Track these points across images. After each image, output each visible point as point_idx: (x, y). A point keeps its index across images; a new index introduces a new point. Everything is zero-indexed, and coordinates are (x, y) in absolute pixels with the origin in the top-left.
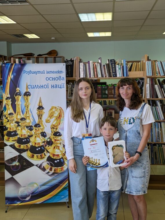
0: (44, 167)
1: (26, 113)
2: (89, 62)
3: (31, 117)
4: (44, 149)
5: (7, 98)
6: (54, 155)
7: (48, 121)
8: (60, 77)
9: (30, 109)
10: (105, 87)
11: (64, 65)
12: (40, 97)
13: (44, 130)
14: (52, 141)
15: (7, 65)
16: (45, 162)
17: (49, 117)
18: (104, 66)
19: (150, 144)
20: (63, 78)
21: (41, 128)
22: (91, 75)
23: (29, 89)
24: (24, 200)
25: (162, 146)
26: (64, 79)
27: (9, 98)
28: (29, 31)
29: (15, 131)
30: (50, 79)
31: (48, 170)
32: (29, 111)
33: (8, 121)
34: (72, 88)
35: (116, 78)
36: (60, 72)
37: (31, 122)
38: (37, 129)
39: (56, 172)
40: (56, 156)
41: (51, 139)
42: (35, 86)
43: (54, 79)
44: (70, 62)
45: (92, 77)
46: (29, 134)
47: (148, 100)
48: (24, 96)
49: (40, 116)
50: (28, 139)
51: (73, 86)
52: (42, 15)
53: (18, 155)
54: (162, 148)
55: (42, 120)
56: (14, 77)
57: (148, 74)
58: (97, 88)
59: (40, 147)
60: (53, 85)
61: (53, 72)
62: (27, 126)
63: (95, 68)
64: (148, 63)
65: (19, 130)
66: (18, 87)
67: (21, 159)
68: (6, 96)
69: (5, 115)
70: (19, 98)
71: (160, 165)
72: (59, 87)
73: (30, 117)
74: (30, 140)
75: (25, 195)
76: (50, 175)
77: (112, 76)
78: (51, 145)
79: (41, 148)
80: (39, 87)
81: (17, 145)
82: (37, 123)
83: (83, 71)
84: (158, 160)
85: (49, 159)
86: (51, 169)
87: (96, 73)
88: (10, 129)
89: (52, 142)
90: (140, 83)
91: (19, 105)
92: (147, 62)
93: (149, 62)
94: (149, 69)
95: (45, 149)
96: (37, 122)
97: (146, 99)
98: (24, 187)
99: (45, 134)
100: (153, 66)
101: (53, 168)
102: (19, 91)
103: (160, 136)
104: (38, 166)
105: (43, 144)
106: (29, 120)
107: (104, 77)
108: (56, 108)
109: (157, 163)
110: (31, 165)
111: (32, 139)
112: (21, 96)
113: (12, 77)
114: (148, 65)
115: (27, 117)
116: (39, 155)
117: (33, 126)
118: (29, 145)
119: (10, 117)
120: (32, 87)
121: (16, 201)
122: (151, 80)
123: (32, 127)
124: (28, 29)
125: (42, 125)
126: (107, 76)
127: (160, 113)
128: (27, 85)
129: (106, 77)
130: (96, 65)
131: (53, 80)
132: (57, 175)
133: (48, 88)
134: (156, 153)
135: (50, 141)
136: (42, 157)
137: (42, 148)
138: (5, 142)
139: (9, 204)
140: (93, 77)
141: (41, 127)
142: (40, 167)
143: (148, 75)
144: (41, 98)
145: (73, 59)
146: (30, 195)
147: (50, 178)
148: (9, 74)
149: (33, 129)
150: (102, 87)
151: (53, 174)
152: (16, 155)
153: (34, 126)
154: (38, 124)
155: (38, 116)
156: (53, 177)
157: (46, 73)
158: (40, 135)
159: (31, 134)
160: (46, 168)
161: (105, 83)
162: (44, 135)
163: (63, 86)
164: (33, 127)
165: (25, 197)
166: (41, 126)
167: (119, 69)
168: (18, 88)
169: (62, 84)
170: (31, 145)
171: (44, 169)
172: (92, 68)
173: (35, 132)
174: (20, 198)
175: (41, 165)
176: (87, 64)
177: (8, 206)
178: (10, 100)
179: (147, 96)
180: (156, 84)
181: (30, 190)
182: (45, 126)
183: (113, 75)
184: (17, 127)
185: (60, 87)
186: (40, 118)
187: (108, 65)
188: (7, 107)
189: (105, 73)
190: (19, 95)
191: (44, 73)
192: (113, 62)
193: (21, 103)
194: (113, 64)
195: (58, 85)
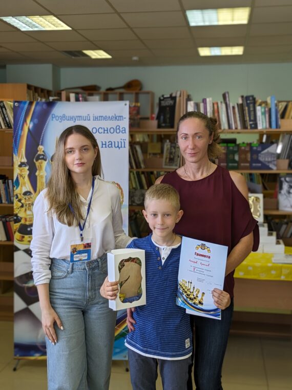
2: (204, 101)
5: (21, 165)
8: (118, 127)
10: (233, 147)
11: (126, 105)
15: (22, 105)
18: (234, 108)
26: (125, 130)
27: (25, 165)
28: (94, 44)
30: (101, 130)
33: (22, 206)
34: (172, 148)
35: (256, 130)
36: (118, 118)
43: (107, 130)
51: (173, 145)
52: (119, 14)
56: (35, 126)
60: (106, 142)
61: (105, 118)
63: (216, 112)
68: (19, 160)
69: (17, 195)
70: (43, 164)
72: (116, 146)
77: (249, 127)
88: (26, 220)
91: (42, 177)
102: (43, 151)
107: (234, 128)
112: (45, 160)
113: (31, 126)
119: (25, 199)
121: (34, 352)
124: (91, 41)
126: (239, 127)
129: (236, 128)
130: (218, 106)
131: (106, 132)
138: (16, 243)
139: (20, 356)
148: (25, 121)
150: (228, 147)
157: (92, 118)
161: (233, 141)
167: (262, 114)
168: (40, 147)
169: (122, 141)
172: (212, 112)
174: (41, 346)
176: (202, 105)
177: (19, 360)
178: (27, 168)
183: (251, 125)
185: (118, 147)
187: (241, 107)
188: (21, 180)
189: (235, 122)
190: (43, 159)
191: (90, 120)
192: (250, 100)
193: (45, 175)
194: (251, 105)
195: (115, 142)
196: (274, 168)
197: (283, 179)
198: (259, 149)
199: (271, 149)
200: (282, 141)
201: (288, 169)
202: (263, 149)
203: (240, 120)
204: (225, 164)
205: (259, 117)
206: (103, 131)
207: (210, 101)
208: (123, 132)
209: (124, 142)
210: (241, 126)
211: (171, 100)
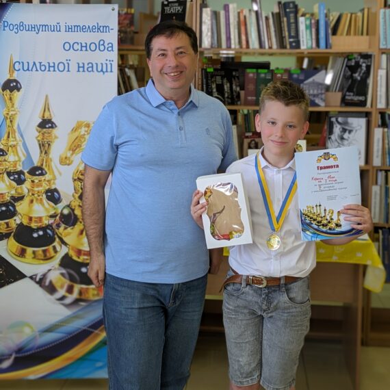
0: (51, 282)
1: (6, 135)
2: (226, 8)
3: (20, 149)
4: (54, 235)
6: (79, 252)
7: (65, 161)
8: (102, 43)
9: (18, 125)
10: (265, 74)
11: (113, 10)
12: (47, 96)
13: (54, 183)
14: (74, 214)
16: (55, 269)
17: (70, 150)
18: (267, 18)
19: (381, 228)
20: (110, 45)
21: (47, 179)
22: (233, 42)
23: (16, 72)
26: (112, 47)
30: (76, 47)
31: (62, 292)
32: (17, 131)
35: (298, 51)
36: (101, 29)
37: (20, 161)
38: (36, 181)
39: (83, 297)
40: (85, 255)
41: (73, 210)
42: (34, 63)
43: (86, 47)
44: (177, 4)
45: (233, 46)
46: (13, 192)
47: (380, 113)
48: (3, 90)
49: (44, 147)
50: (11, 208)
55: (50, 156)
57: (384, 43)
58: (244, 76)
59: (44, 229)
60: (84, 64)
61: (83, 29)
62: (10, 172)
63: (242, 24)
64: (385, 13)
72: (99, 69)
73: (18, 148)
74: (17, 208)
76: (67, 306)
77: (288, 46)
78: (74, 224)
79: (45, 233)
80: (43, 68)
82: (36, 165)
85: (66, 262)
86: (70, 290)
87: (243, 38)
89: (76, 216)
90: (361, 66)
92: (382, 11)
93: (387, 10)
94: (388, 29)
95: (56, 236)
96: (36, 163)
97: (377, 109)
99: (55, 193)
101: (77, 288)
104: (36, 278)
105: (52, 221)
106: (14, 155)
107: (267, 47)
108: (88, 126)
110: (18, 275)
111: (21, 207)
114: (385, 20)
115: (10, 148)
116: (39, 250)
117: (26, 171)
118: (14, 222)
120: (26, 68)
123: (23, 174)
125: (49, 169)
126: (275, 46)
128: (11, 60)
129: (270, 48)
130: (245, 17)
131: (84, 49)
132: (86, 307)
133: (68, 71)
135: (69, 215)
136: (48, 255)
137: (49, 231)
141: (46, 176)
142: (40, 282)
143: (384, 47)
144: (49, 97)
146: (11, 355)
147: (67, 312)
149: (25, 180)
150: (258, 74)
151: (76, 302)
153: (28, 173)
154: (40, 168)
155: (40, 145)
156: (75, 310)
157: (63, 29)
158: (44, 196)
159: (19, 193)
160: (57, 285)
161: (266, 66)
162: (53, 196)
163: (109, 66)
164: (26, 174)
166: (46, 173)
167: (307, 28)
169: (108, 62)
170: (18, 222)
171: (51, 289)
172: (236, 23)
173: (29, 187)
175: (44, 276)
176: (222, 13)
179: (378, 101)
181: (13, 342)
182: (56, 173)
183: (291, 43)
185: (102, 70)
186: (46, 153)
187: (277, 17)
189: (269, 38)
191: (60, 31)
192: (290, 8)
194: (292, 15)
195: (97, 64)
196: (322, 104)
197: (333, 119)
198: (302, 78)
199: (317, 78)
200: (332, 68)
201: (341, 106)
202: (307, 77)
203: (276, 35)
204: (254, 98)
205: (303, 31)
206: (79, 47)
207: (234, 8)
208: (110, 49)
209: (111, 64)
210: (277, 44)
211: (179, 5)
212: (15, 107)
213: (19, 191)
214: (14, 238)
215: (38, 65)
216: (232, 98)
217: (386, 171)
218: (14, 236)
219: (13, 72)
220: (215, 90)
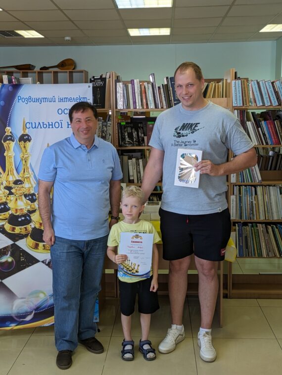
1: (23, 171)
2: (132, 82)
9: (30, 164)
11: (89, 87)
18: (159, 88)
19: (237, 223)
22: (137, 104)
23: (27, 129)
24: (23, 321)
25: (257, 226)
28: (25, 24)
29: (5, 204)
30: (65, 111)
32: (29, 167)
34: (104, 127)
36: (82, 99)
37: (32, 187)
42: (39, 123)
44: (100, 80)
45: (138, 107)
46: (29, 207)
48: (20, 141)
50: (28, 218)
51: (105, 124)
53: (11, 245)
54: (258, 229)
56: (2, 108)
57: (236, 103)
58: (146, 126)
61: (70, 100)
62: (26, 195)
63: (143, 92)
64: (235, 83)
65: (11, 200)
66: (8, 126)
67: (15, 250)
70: (11, 144)
71: (253, 258)
73: (31, 179)
74: (32, 218)
75: (24, 311)
80: (45, 126)
81: (8, 227)
83: (122, 97)
84: (250, 250)
87: (144, 101)
91: (10, 157)
92: (233, 82)
93: (237, 81)
94: (238, 93)
98: (22, 298)
100: (244, 88)
102: (11, 133)
103: (254, 210)
104: (46, 262)
106: (29, 184)
107: (160, 107)
109: (248, 254)
110: (34, 261)
111: (34, 217)
112: (13, 141)
114: (235, 87)
115: (26, 179)
117: (36, 194)
118: (30, 227)
120: (34, 127)
121: (10, 322)
122: (240, 113)
124: (23, 22)
126: (165, 107)
127: (254, 170)
128: (24, 122)
129: (162, 108)
130: (145, 87)
133: (62, 127)
134: (246, 237)
140: (141, 108)
142: (49, 264)
143: (236, 105)
145: (104, 76)
146: (32, 312)
149: (36, 199)
152: (7, 245)
157: (57, 100)
159: (33, 208)
165: (24, 316)
168: (8, 128)
170: (33, 226)
172: (139, 92)
174: (16, 316)
176: (130, 85)
180: (249, 120)
181: (33, 303)
184: (8, 197)
187: (166, 87)
189: (161, 102)
190: (11, 140)
191: (55, 101)
193: (14, 155)
203: (165, 100)
207: (137, 82)
210: (166, 105)
211: (101, 81)
212: (28, 152)
213: (33, 206)
214: (31, 237)
215: (42, 124)
216: (139, 142)
217: (240, 186)
218: (30, 236)
219: (25, 130)
220: (127, 137)
